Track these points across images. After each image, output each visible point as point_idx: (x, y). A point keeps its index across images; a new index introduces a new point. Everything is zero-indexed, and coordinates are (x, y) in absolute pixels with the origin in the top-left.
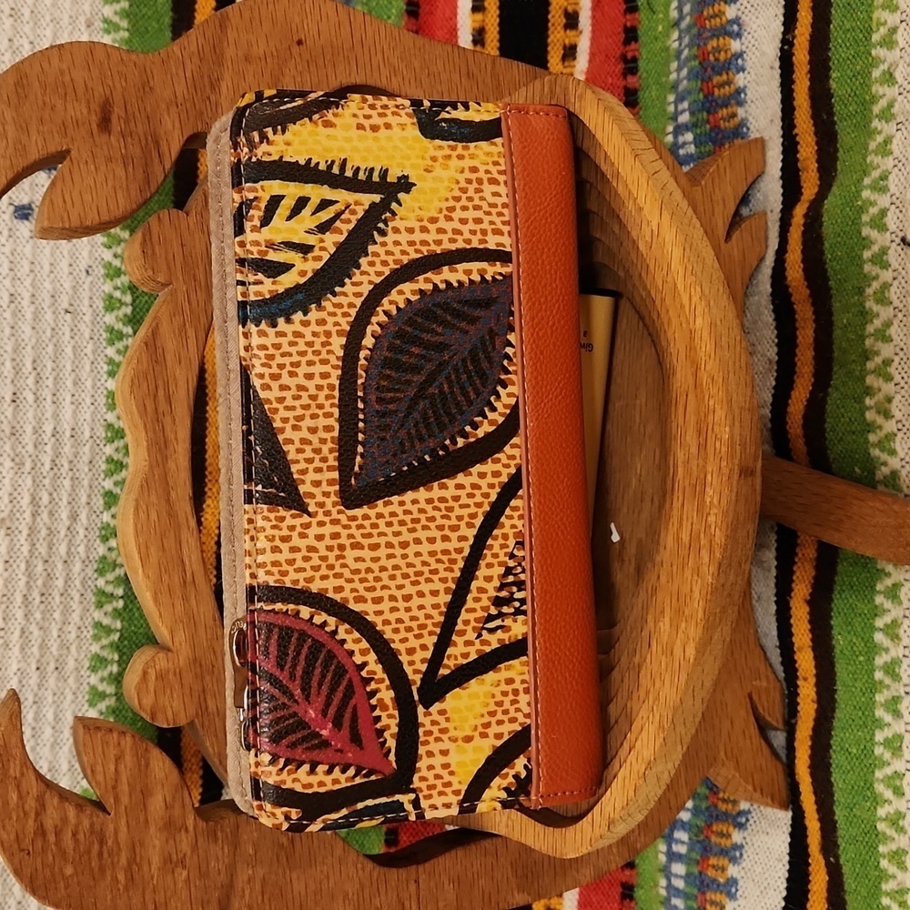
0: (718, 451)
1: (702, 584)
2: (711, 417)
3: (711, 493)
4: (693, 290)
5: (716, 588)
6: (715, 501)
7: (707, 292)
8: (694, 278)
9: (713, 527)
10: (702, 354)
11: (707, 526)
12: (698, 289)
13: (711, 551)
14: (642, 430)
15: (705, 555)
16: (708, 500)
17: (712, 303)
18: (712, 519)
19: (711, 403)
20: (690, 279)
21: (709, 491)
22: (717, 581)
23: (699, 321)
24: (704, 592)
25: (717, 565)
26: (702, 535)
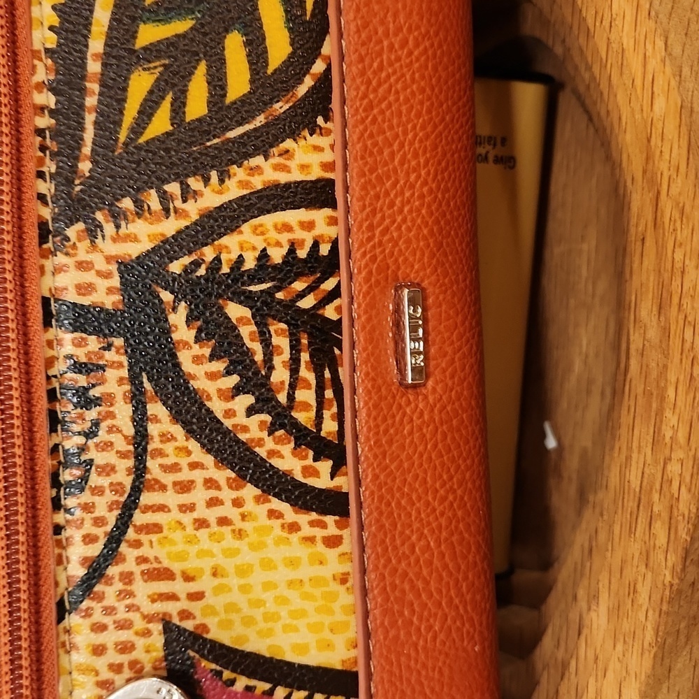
0: (687, 345)
1: (654, 583)
2: (676, 283)
3: (674, 421)
4: (649, 47)
5: (679, 592)
6: (682, 437)
7: (677, 50)
8: (652, 24)
9: (675, 484)
10: (663, 166)
11: (666, 481)
12: (660, 44)
13: (671, 527)
14: (590, 288)
15: (660, 530)
16: (668, 434)
17: (686, 71)
18: (673, 468)
19: (679, 256)
20: (647, 26)
21: (671, 418)
22: (681, 580)
23: (660, 104)
24: (656, 597)
25: (680, 552)
26: (656, 497)
